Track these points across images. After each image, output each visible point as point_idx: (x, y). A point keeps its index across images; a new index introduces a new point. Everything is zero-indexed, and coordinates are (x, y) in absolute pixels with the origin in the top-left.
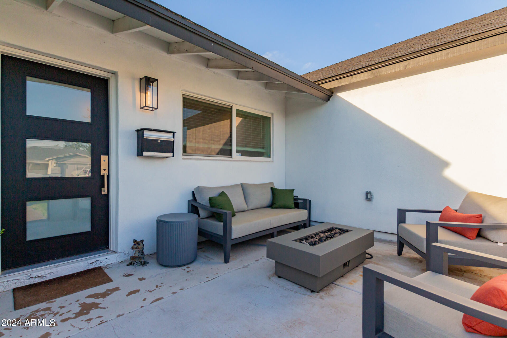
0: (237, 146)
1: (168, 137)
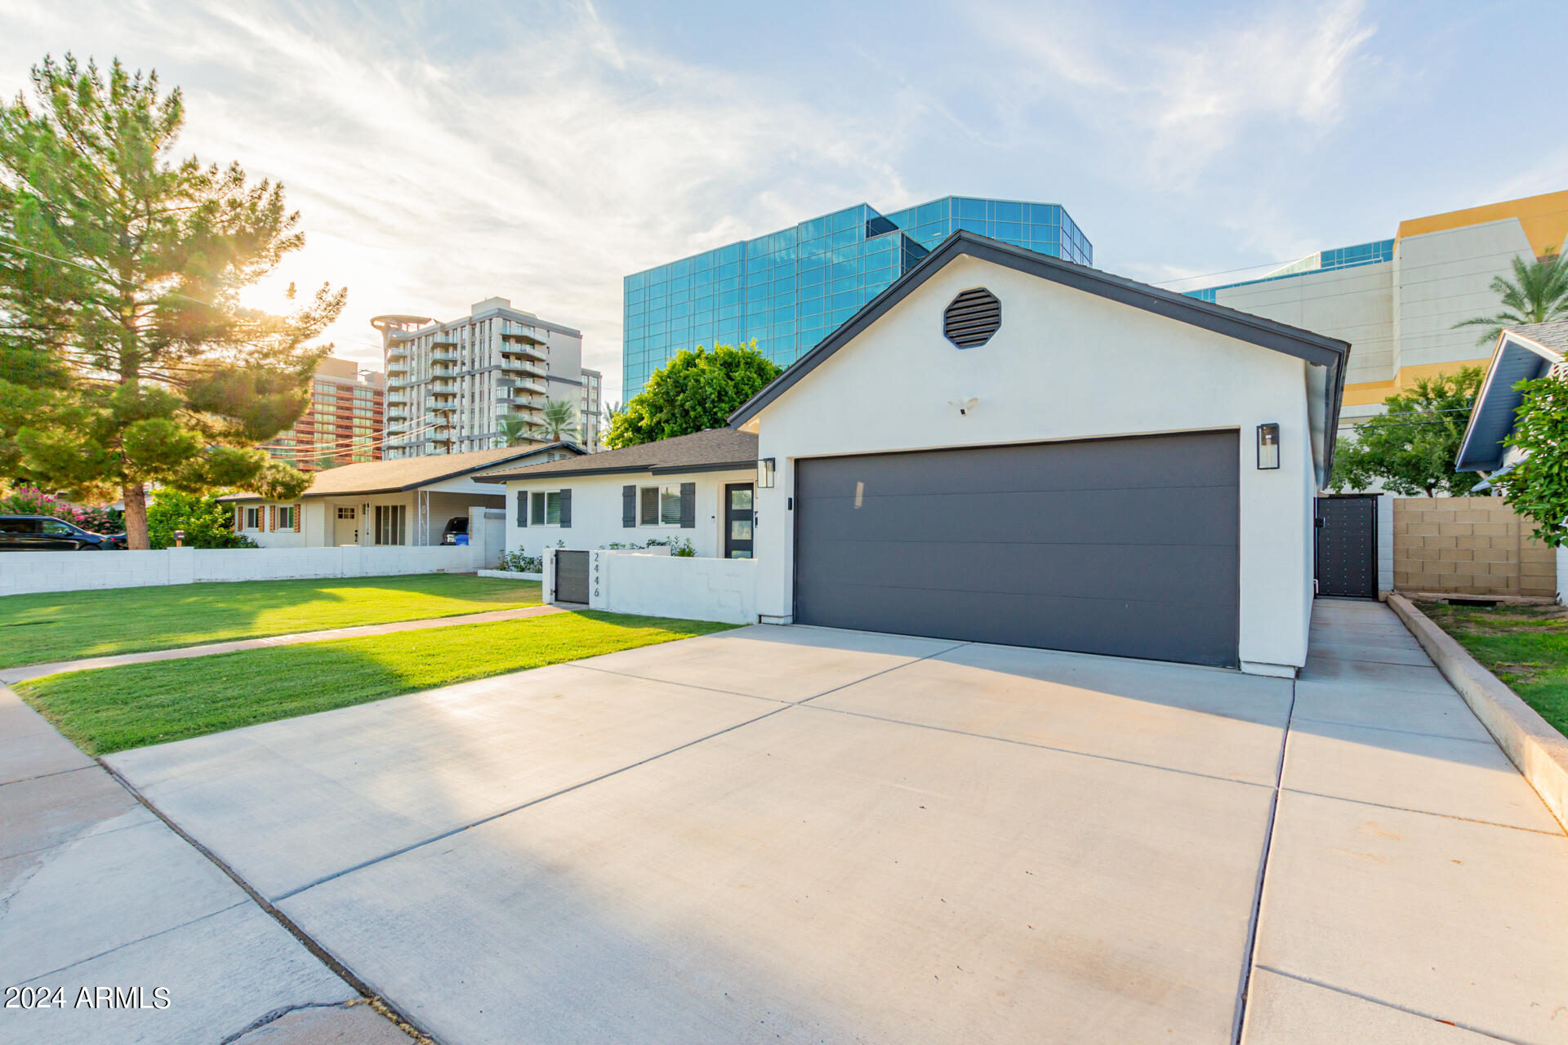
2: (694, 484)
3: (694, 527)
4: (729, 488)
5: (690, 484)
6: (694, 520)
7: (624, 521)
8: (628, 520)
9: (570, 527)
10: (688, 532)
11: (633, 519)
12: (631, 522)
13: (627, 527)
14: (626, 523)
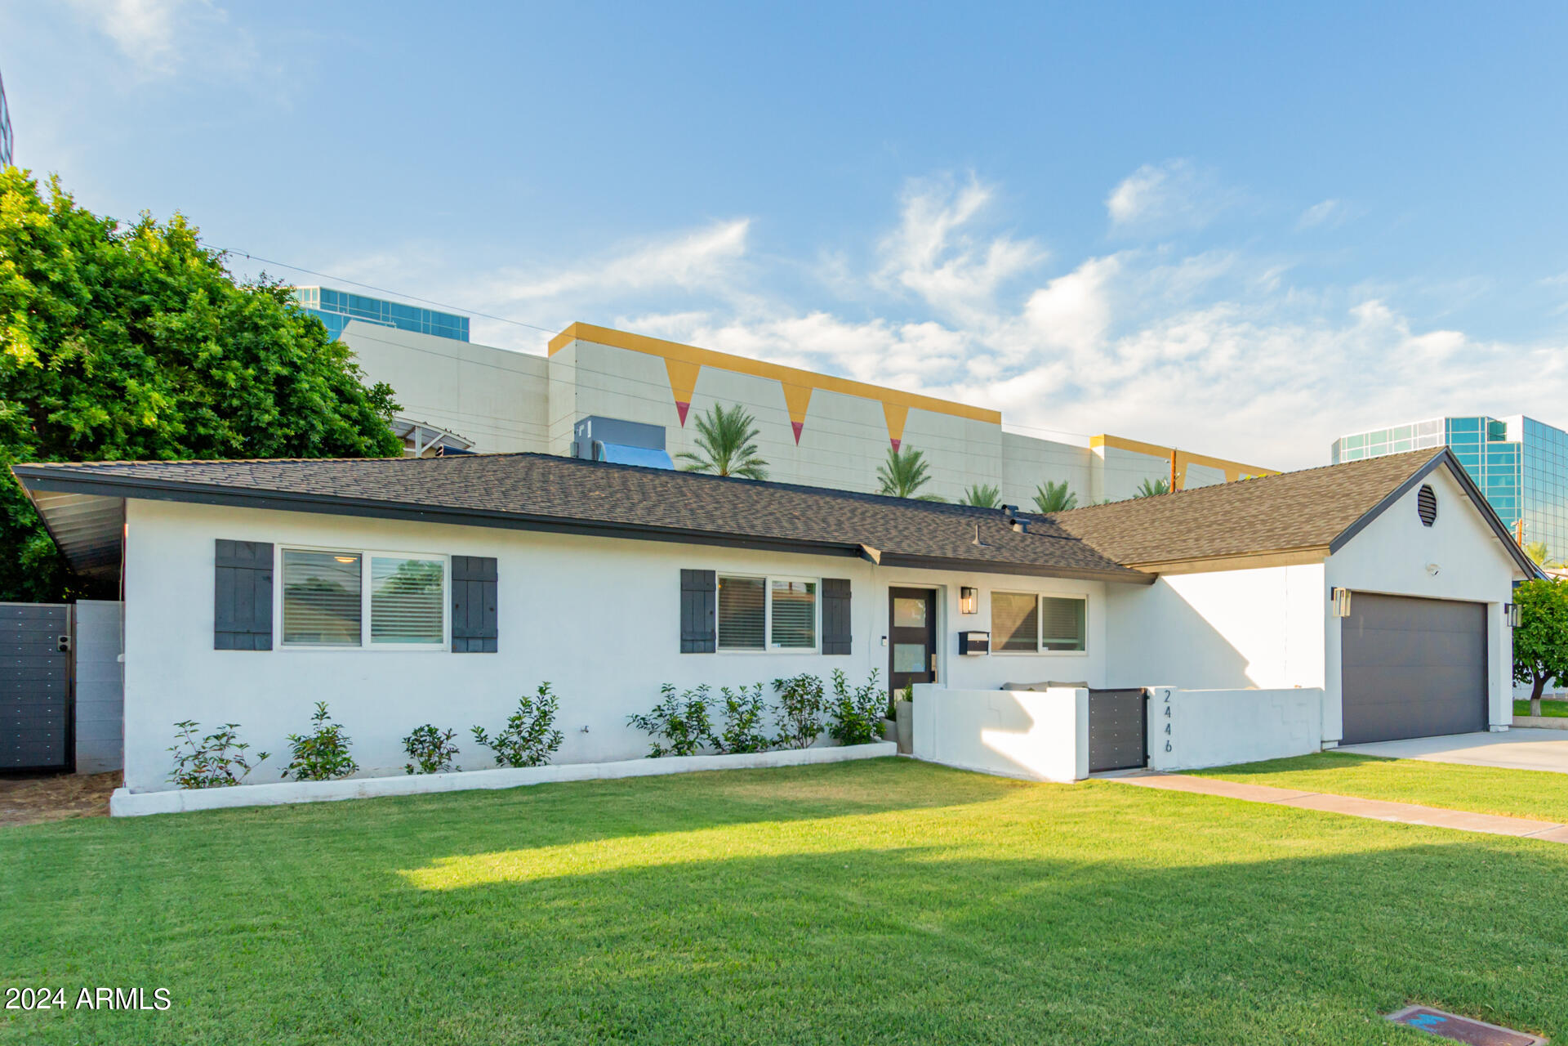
0: (1044, 637)
1: (983, 638)
2: (850, 579)
3: (849, 653)
4: (894, 594)
5: (840, 579)
6: (850, 642)
7: (683, 640)
8: (695, 639)
9: (495, 651)
10: (837, 661)
11: (709, 637)
12: (703, 643)
13: (693, 652)
14: (689, 645)
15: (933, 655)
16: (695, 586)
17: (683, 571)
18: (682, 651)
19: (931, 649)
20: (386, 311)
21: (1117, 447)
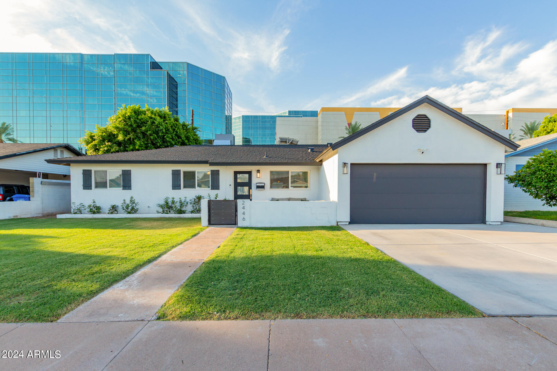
0: (291, 184)
1: (262, 185)
2: (219, 170)
3: (219, 189)
4: (236, 173)
5: (216, 170)
6: (219, 187)
7: (173, 187)
8: (176, 186)
9: (131, 189)
10: (215, 192)
11: (179, 186)
12: (177, 187)
13: (175, 189)
14: (174, 188)
15: (251, 190)
16: (176, 174)
17: (172, 170)
18: (173, 189)
19: (250, 188)
20: (301, 113)
21: (519, 112)
